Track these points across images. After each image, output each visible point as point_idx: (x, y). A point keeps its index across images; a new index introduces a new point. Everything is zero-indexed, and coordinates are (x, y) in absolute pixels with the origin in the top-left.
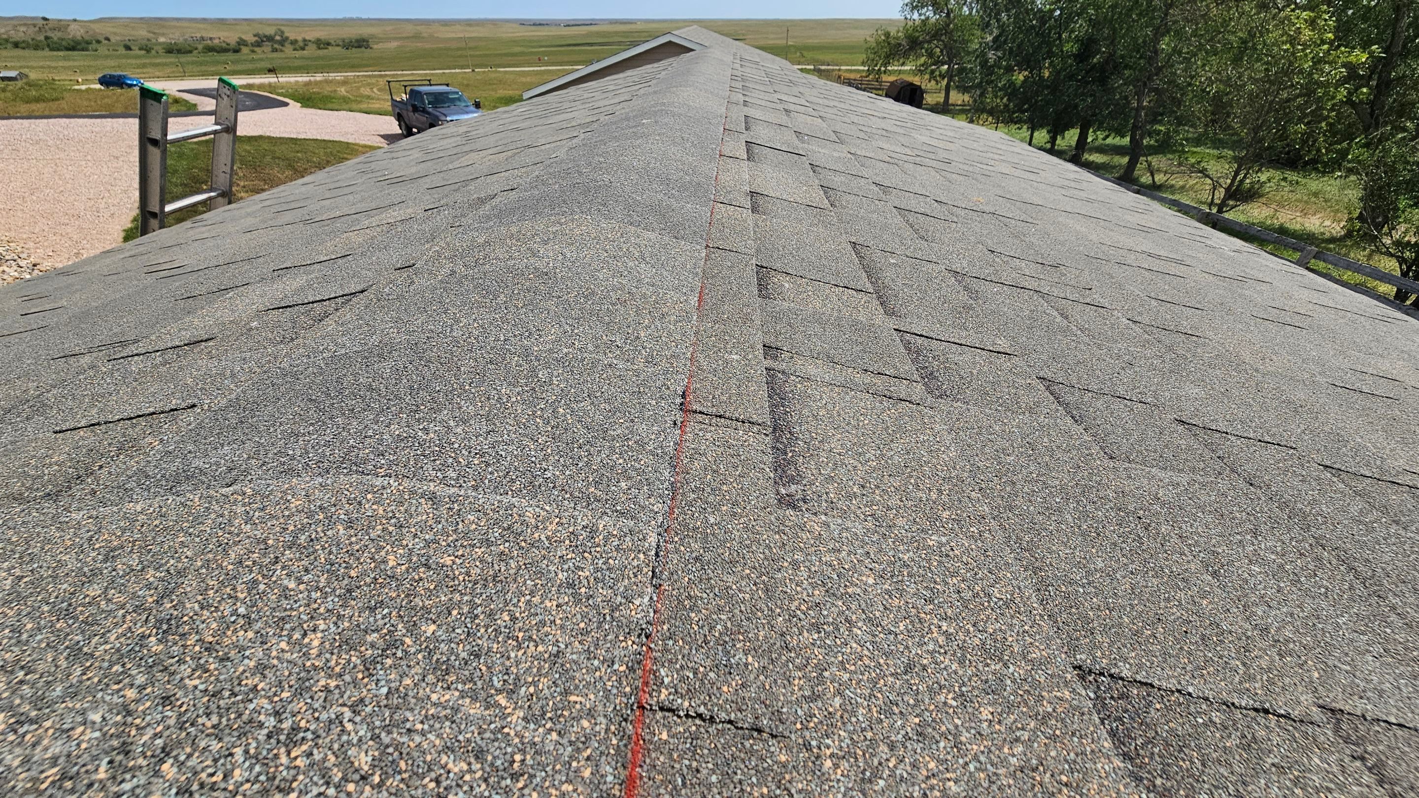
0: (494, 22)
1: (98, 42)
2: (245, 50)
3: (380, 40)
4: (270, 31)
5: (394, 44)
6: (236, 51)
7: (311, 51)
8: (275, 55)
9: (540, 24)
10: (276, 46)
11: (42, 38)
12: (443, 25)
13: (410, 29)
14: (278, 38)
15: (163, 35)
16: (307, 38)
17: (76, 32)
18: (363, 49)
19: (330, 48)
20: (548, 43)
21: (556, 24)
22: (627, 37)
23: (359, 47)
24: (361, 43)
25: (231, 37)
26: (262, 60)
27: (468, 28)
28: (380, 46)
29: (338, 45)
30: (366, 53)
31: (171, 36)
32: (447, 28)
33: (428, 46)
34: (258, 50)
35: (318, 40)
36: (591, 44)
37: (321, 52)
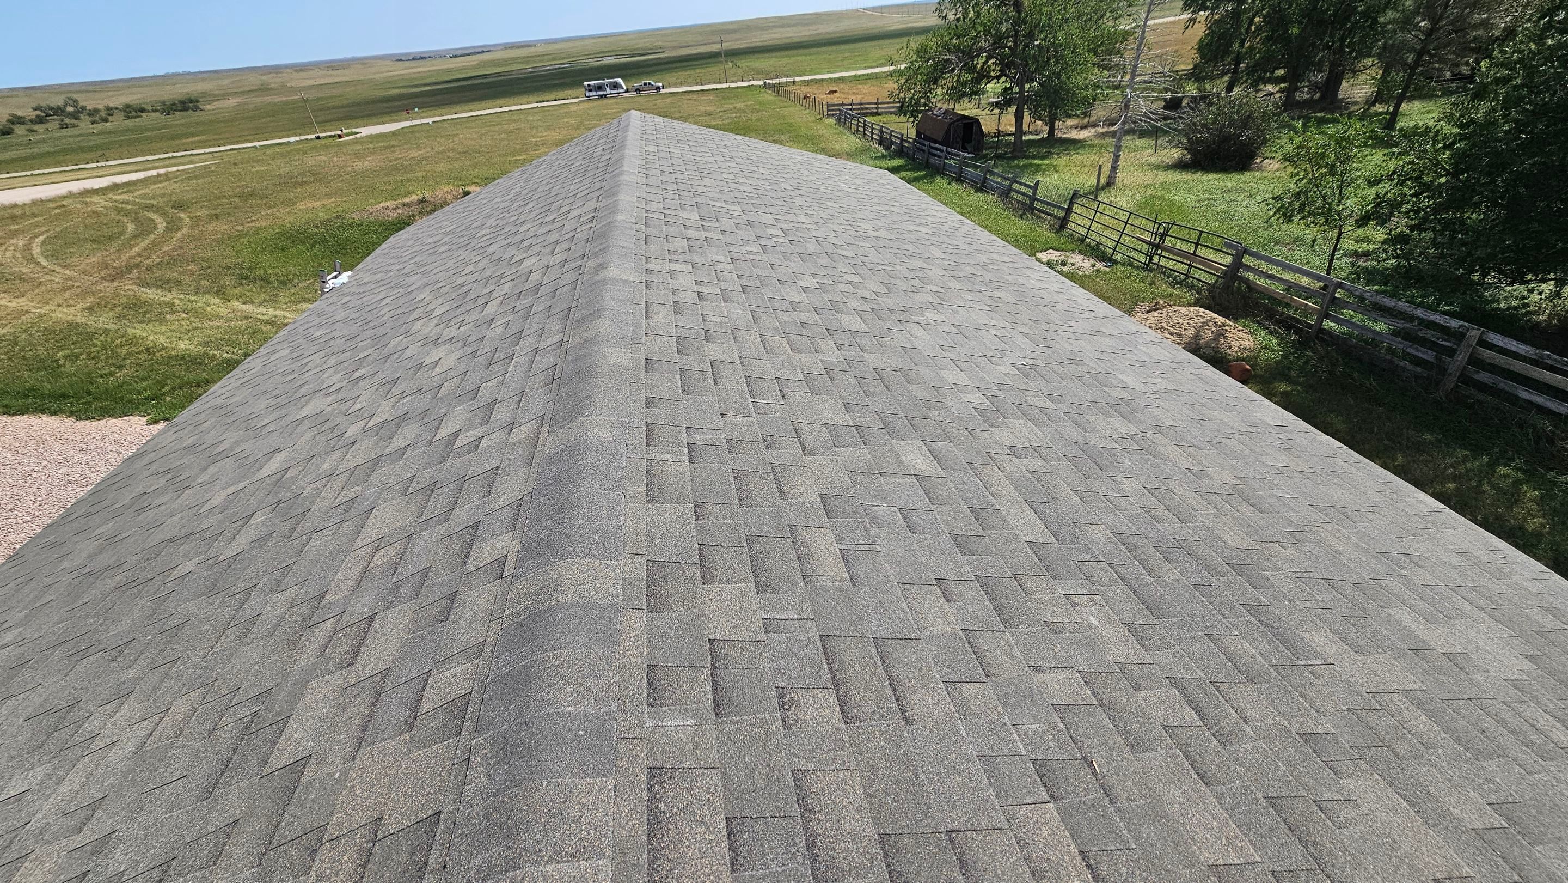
0: (364, 61)
2: (19, 130)
3: (215, 98)
4: (58, 101)
5: (233, 102)
6: (6, 132)
7: (117, 122)
8: (64, 132)
9: (422, 58)
10: (67, 121)
12: (296, 71)
13: (253, 81)
14: (70, 109)
16: (111, 105)
18: (191, 112)
19: (144, 115)
20: (433, 80)
21: (441, 55)
22: (528, 63)
23: (185, 109)
24: (188, 105)
26: (44, 141)
27: (331, 72)
28: (216, 105)
29: (156, 111)
30: (194, 116)
32: (303, 74)
33: (277, 99)
34: (39, 128)
35: (128, 106)
36: (485, 76)
37: (130, 123)
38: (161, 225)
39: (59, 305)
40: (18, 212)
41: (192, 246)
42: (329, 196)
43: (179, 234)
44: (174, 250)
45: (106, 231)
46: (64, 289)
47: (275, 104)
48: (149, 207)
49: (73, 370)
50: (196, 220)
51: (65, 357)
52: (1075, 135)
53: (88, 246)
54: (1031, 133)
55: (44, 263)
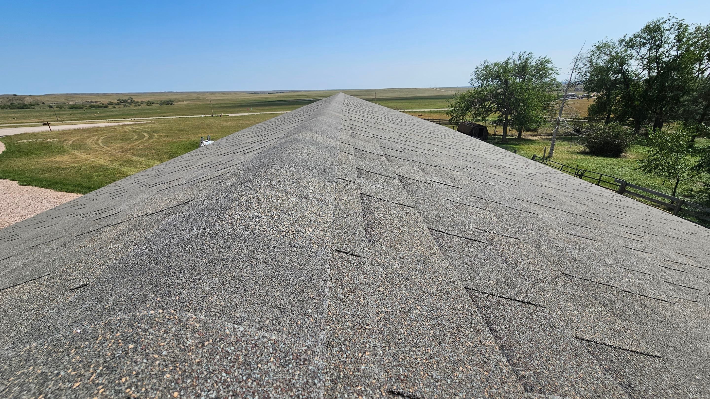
0: (235, 93)
1: (38, 105)
2: (110, 107)
3: (180, 101)
4: (126, 98)
5: (185, 103)
6: (106, 107)
7: (144, 106)
8: (125, 108)
9: (257, 93)
10: (127, 105)
11: (9, 104)
13: (195, 96)
14: (129, 101)
15: (72, 101)
16: (143, 101)
17: (28, 101)
18: (170, 105)
19: (153, 105)
21: (265, 93)
22: (297, 98)
23: (168, 104)
24: (169, 102)
25: (105, 101)
26: (117, 111)
28: (179, 103)
29: (158, 104)
30: (170, 106)
31: (76, 101)
32: (213, 95)
33: (202, 103)
34: (117, 106)
35: (149, 101)
36: (280, 101)
37: (148, 107)
38: (147, 136)
39: (101, 159)
40: (99, 129)
41: (156, 144)
42: (211, 133)
43: (152, 140)
44: (148, 145)
45: (127, 137)
46: (105, 154)
47: (200, 105)
48: (145, 131)
49: (97, 180)
50: (160, 137)
51: (96, 175)
52: (530, 138)
53: (119, 141)
54: (510, 136)
55: (101, 145)
